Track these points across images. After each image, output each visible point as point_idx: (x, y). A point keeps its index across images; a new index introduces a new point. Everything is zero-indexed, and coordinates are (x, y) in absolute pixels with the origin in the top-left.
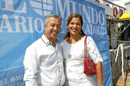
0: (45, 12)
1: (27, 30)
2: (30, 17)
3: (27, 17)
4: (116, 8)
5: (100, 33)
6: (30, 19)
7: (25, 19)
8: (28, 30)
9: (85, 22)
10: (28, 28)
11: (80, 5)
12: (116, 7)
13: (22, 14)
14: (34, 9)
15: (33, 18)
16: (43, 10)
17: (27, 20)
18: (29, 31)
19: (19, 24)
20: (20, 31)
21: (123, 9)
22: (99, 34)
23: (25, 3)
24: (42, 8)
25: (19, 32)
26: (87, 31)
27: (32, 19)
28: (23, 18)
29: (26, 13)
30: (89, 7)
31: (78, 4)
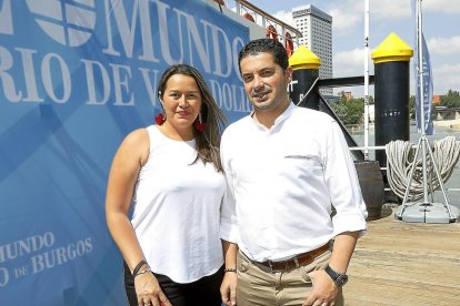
1: (17, 94)
3: (17, 49)
4: (274, 30)
5: (238, 107)
6: (27, 54)
8: (20, 93)
10: (20, 85)
11: (179, 13)
12: (273, 24)
14: (37, 20)
15: (35, 51)
17: (17, 58)
18: (25, 96)
21: (294, 35)
22: (236, 110)
24: (61, 19)
27: (33, 55)
30: (205, 23)
31: (175, 9)
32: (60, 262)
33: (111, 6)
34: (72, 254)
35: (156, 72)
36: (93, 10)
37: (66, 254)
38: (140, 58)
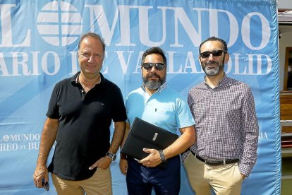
0: (64, 39)
1: (29, 72)
2: (34, 51)
3: (31, 52)
6: (35, 54)
7: (27, 56)
9: (182, 46)
10: (31, 68)
11: (164, 9)
13: (22, 49)
14: (43, 37)
15: (39, 52)
16: (60, 36)
17: (31, 57)
18: (32, 72)
19: (19, 65)
20: (19, 73)
23: (29, 31)
25: (17, 75)
26: (186, 67)
27: (38, 54)
28: (24, 54)
29: (29, 45)
30: (199, 10)
31: (159, 7)
38: (117, 45)
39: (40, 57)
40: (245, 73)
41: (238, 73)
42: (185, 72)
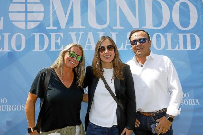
2: (6, 33)
3: (3, 34)
8: (2, 49)
9: (123, 28)
15: (10, 34)
16: (27, 21)
23: (2, 18)
29: (2, 29)
32: (8, 110)
33: (54, 8)
34: (14, 109)
35: (81, 33)
36: (43, 12)
37: (11, 108)
39: (10, 38)
40: (176, 49)
41: (171, 50)
42: (125, 49)
